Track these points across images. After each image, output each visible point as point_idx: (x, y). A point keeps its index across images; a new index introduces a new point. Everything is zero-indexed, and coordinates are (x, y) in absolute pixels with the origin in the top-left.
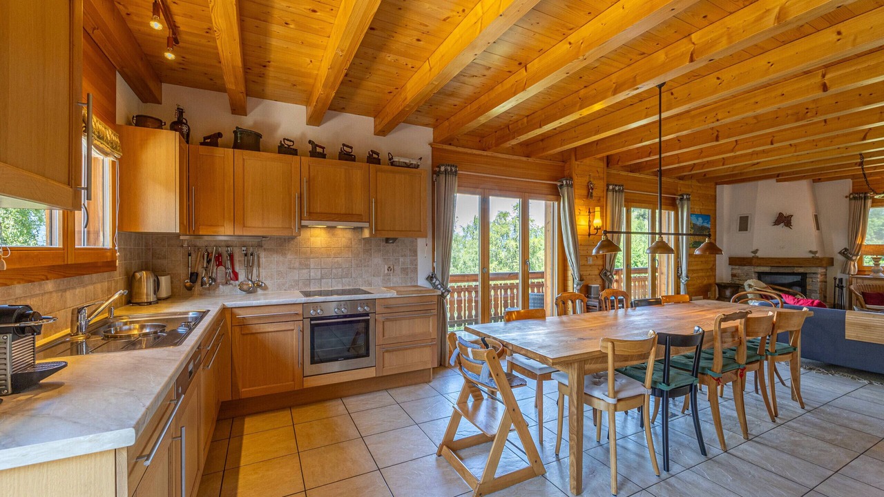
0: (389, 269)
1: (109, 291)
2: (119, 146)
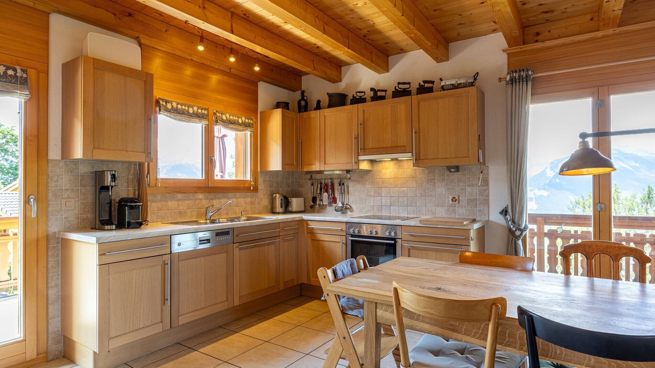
0: (454, 199)
1: (252, 203)
2: (252, 124)
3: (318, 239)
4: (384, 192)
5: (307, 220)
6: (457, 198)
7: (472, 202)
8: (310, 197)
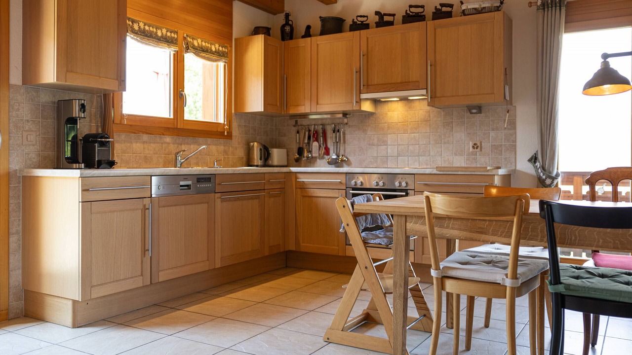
0: (475, 146)
1: (225, 152)
2: (227, 53)
3: (310, 195)
4: (390, 138)
5: (296, 173)
6: (479, 144)
7: (496, 148)
8: (295, 148)
